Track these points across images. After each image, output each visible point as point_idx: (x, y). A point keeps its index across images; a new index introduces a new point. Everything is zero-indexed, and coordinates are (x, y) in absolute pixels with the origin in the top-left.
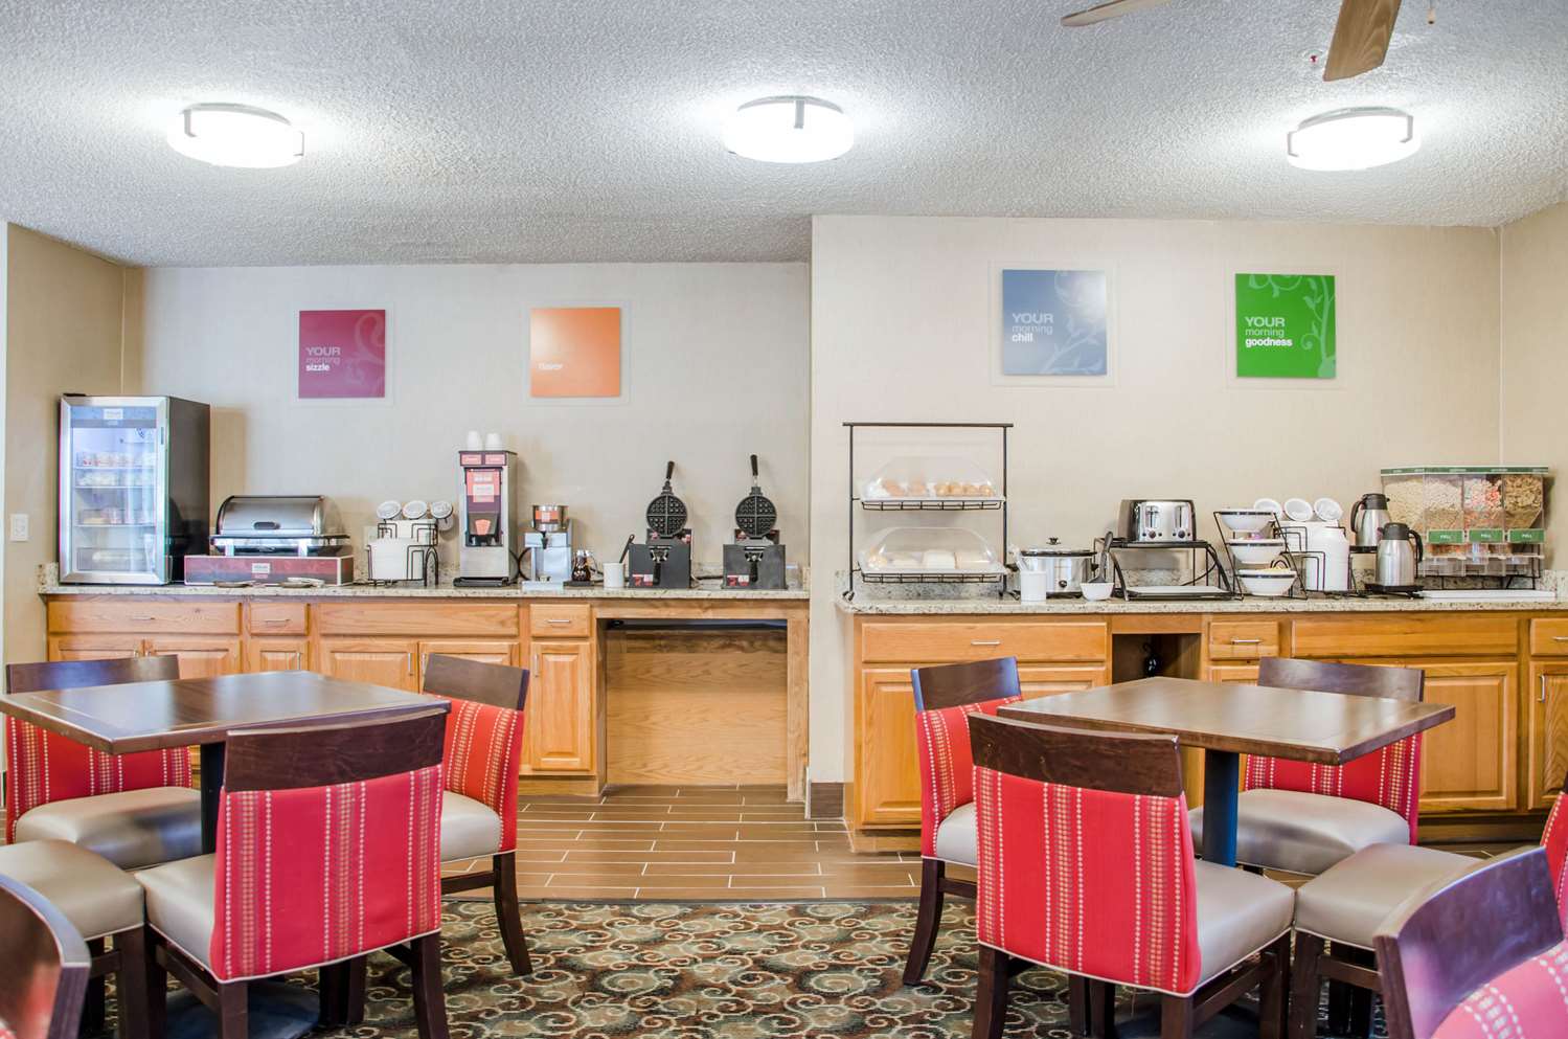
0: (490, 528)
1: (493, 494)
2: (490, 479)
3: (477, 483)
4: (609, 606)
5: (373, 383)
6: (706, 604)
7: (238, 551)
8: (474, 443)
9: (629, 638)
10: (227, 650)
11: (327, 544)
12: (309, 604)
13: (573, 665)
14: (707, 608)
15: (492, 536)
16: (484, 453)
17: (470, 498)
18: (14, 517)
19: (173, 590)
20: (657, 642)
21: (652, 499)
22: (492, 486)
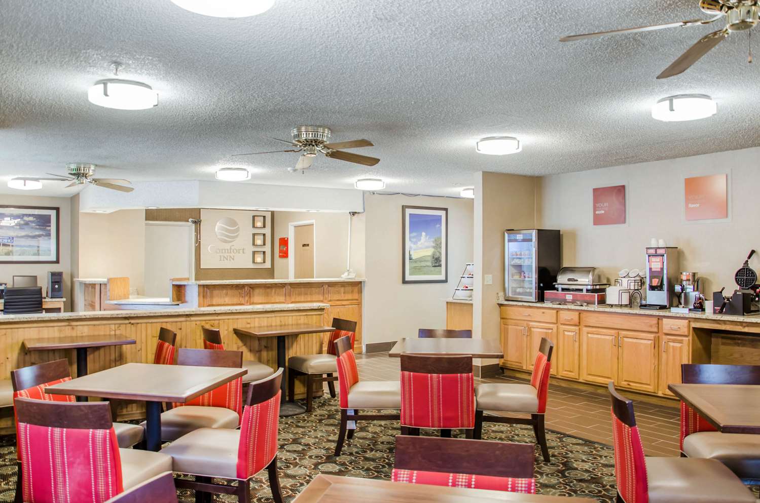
0: (658, 283)
1: (660, 267)
2: (658, 260)
3: (653, 262)
4: (698, 322)
5: (621, 218)
6: (744, 324)
7: (563, 290)
8: (654, 244)
9: (722, 338)
10: (552, 329)
11: (595, 288)
12: (580, 312)
13: (681, 348)
14: (744, 327)
15: (658, 286)
16: (656, 249)
17: (650, 269)
18: (486, 276)
19: (539, 305)
20: (737, 341)
21: (738, 270)
22: (659, 263)
